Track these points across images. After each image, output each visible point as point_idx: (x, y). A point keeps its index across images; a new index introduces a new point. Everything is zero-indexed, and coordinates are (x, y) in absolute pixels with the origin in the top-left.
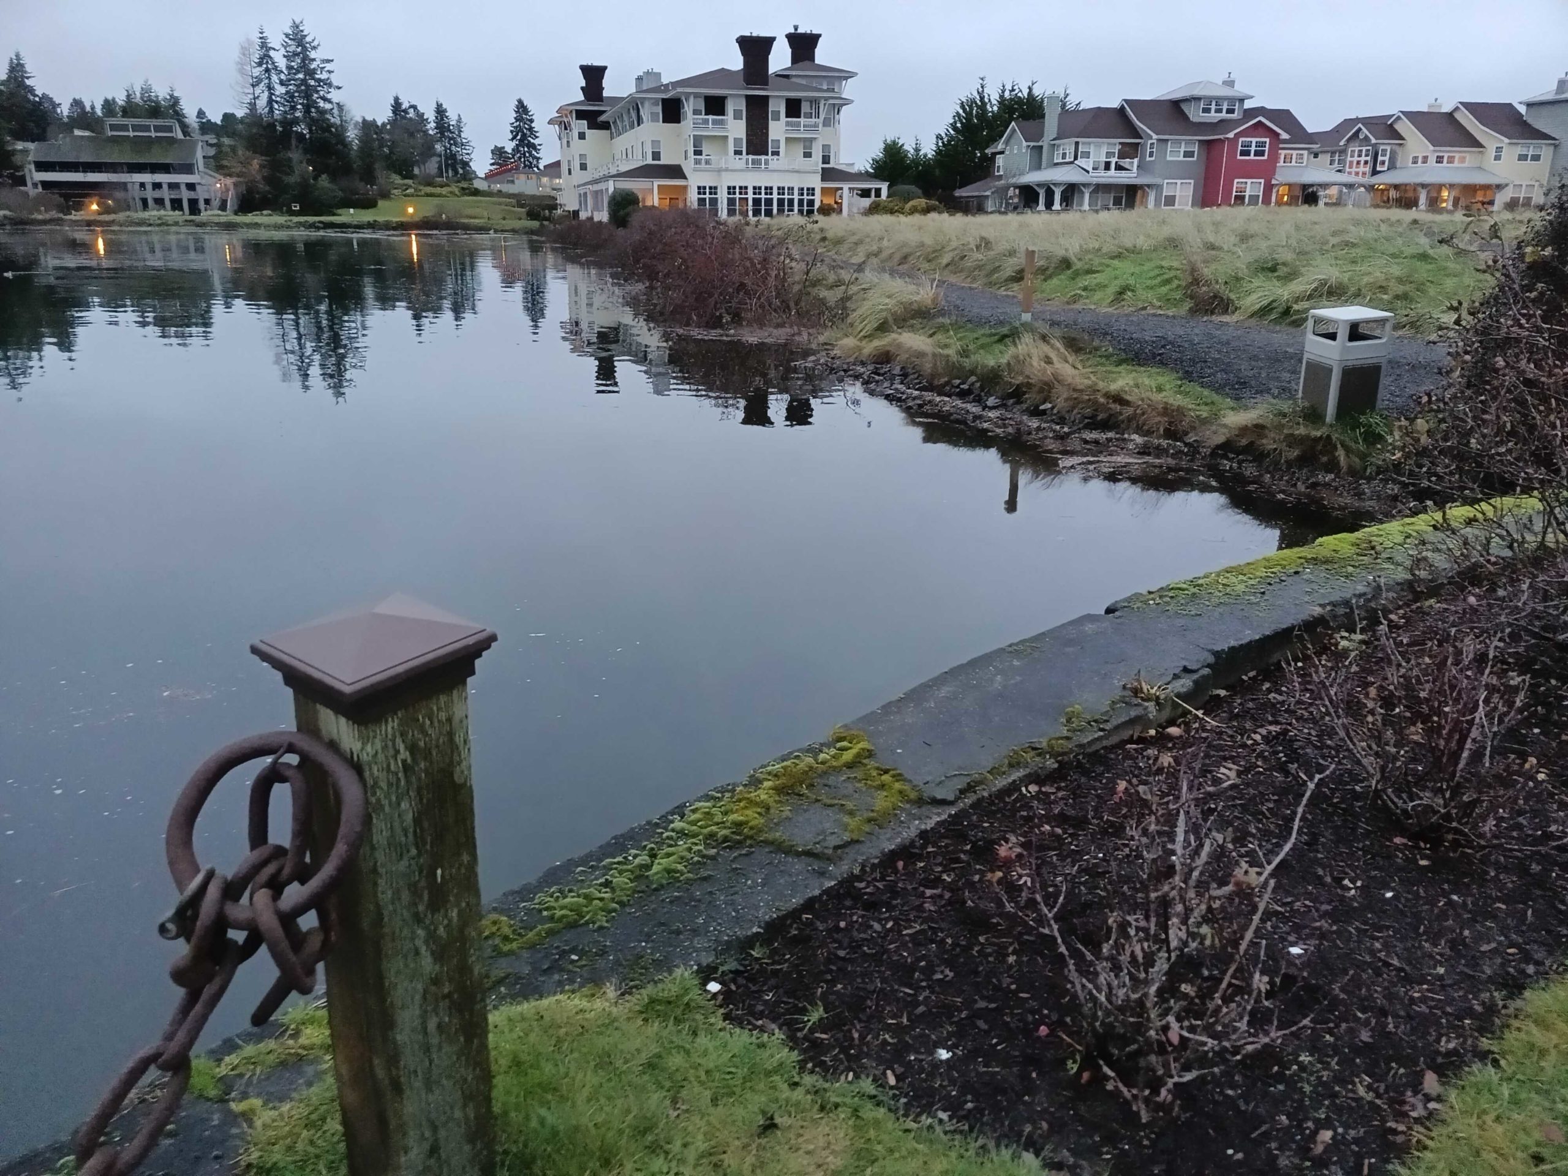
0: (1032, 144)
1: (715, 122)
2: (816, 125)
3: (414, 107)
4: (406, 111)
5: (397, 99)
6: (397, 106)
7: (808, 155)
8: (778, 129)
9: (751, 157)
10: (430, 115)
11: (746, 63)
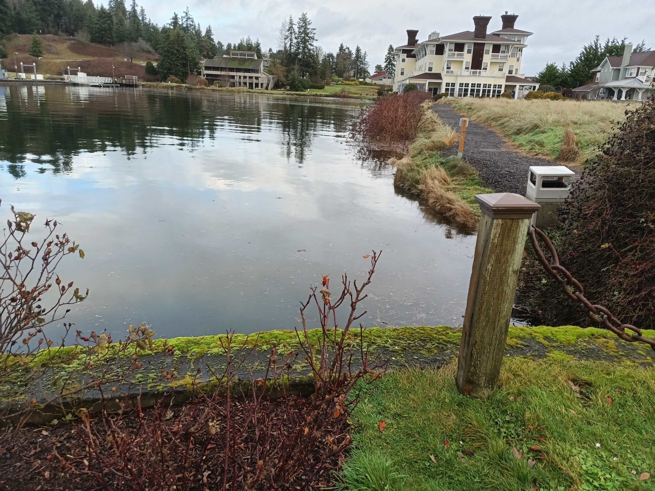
0: (615, 68)
1: (458, 55)
2: (506, 57)
3: (348, 48)
4: (344, 50)
5: (342, 45)
6: (341, 48)
7: (501, 70)
8: (487, 58)
9: (472, 70)
10: (354, 52)
11: (476, 29)
